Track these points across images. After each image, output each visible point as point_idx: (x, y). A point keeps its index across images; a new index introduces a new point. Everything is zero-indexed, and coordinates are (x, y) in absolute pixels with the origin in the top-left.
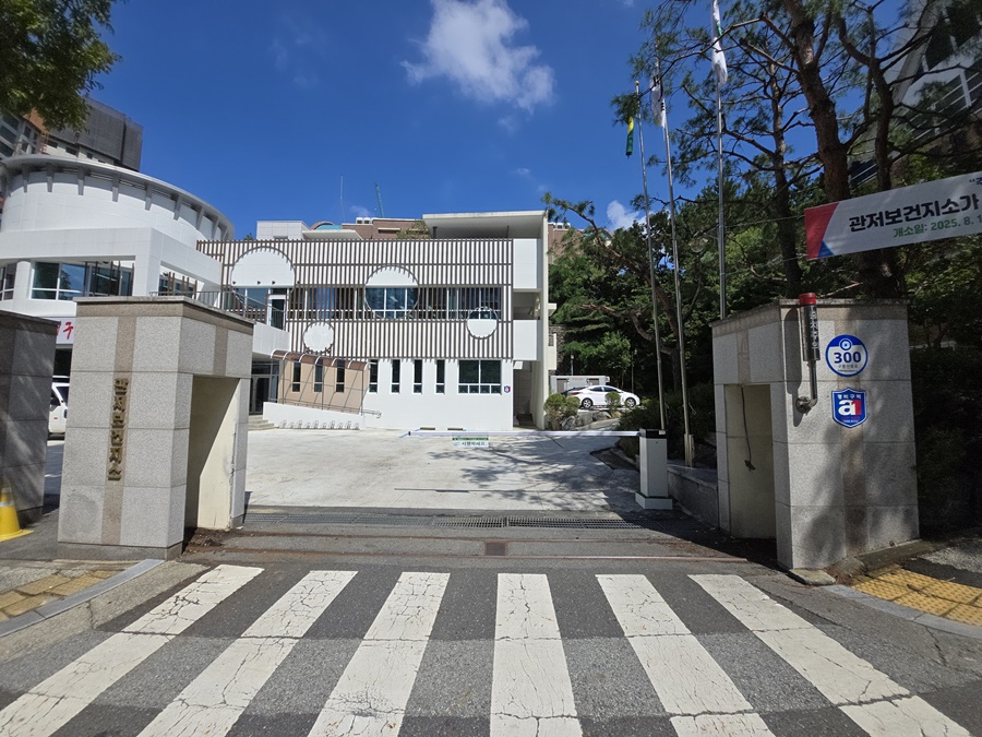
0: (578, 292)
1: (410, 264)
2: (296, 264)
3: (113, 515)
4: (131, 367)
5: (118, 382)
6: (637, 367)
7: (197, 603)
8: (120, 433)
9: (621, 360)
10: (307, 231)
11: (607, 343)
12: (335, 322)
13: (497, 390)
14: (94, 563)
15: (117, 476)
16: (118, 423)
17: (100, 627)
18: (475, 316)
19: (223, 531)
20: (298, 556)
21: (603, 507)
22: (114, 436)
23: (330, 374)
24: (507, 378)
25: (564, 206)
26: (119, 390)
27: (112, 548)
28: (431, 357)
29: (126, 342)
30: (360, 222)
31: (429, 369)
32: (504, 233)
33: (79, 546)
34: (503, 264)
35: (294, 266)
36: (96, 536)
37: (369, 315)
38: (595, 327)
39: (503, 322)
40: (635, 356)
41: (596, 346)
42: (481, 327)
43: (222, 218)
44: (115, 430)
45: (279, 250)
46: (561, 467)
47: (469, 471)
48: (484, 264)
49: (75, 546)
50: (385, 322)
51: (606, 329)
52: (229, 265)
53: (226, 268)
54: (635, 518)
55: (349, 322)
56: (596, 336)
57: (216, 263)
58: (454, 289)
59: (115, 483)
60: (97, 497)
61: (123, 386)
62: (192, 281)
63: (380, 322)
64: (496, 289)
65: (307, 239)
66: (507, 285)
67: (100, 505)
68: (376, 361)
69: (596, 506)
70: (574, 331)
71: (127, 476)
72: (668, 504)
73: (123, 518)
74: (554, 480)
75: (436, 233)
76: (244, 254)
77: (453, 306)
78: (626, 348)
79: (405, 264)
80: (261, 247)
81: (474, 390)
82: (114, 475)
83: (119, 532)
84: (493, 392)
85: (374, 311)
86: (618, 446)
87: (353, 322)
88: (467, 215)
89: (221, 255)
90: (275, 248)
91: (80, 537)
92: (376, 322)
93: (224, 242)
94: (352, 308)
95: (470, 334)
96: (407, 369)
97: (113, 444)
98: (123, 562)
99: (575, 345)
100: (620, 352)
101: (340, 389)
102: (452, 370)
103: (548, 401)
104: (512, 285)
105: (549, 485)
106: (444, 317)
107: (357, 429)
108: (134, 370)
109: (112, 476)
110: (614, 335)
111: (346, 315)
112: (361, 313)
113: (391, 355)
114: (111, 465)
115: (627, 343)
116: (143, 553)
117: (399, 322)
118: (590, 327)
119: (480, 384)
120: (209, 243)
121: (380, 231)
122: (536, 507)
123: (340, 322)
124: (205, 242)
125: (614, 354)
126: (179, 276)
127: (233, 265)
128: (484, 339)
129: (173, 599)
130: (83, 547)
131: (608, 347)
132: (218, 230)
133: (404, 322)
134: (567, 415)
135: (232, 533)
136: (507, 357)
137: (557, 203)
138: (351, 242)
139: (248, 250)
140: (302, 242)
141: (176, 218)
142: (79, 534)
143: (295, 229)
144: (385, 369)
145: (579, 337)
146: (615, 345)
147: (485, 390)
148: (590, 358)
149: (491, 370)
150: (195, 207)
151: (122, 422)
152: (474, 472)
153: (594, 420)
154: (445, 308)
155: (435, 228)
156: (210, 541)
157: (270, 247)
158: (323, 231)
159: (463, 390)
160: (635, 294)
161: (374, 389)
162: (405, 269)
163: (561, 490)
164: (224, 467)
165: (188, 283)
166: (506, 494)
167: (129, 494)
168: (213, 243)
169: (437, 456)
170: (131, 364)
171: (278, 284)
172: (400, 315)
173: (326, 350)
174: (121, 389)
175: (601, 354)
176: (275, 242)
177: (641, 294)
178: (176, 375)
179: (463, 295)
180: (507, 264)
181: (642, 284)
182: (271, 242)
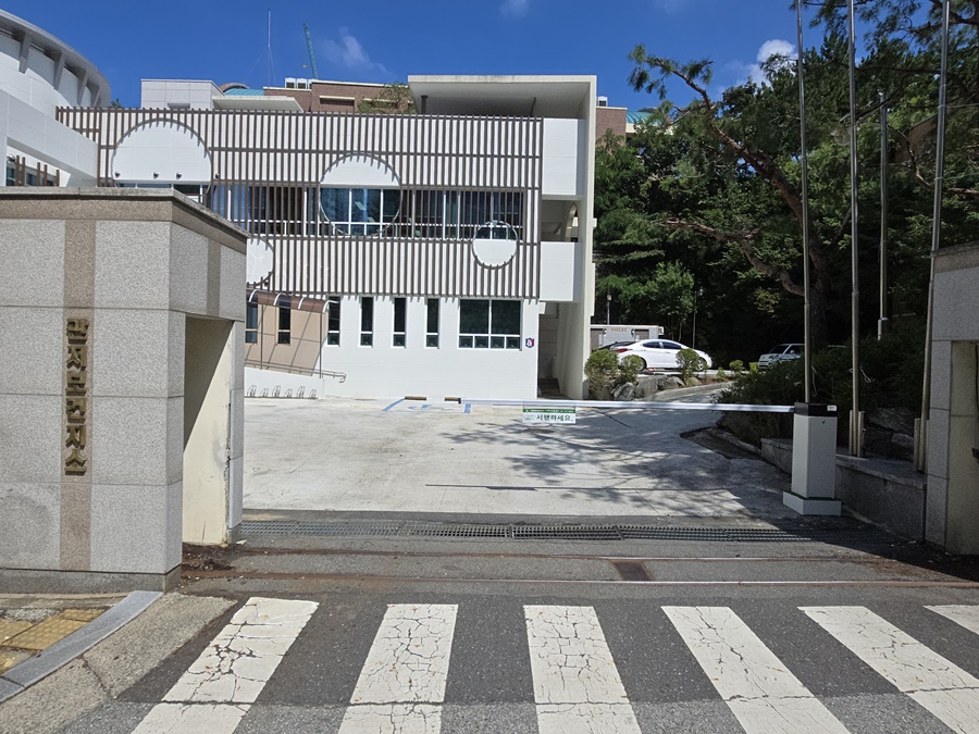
0: (619, 203)
1: (387, 153)
2: (213, 149)
3: (78, 527)
4: (91, 300)
5: (72, 323)
6: (701, 314)
7: (251, 655)
8: (81, 404)
9: (679, 304)
10: (219, 97)
11: (660, 278)
12: (275, 239)
13: (514, 343)
14: (56, 599)
15: (79, 468)
16: (76, 387)
17: (122, 696)
18: (484, 234)
19: (218, 548)
20: (355, 584)
21: (740, 511)
22: (72, 408)
23: (270, 316)
24: (530, 326)
25: (666, 69)
26: (73, 337)
27: (76, 575)
28: (419, 294)
29: (80, 261)
30: (291, 85)
31: (417, 311)
32: (530, 109)
33: (23, 573)
34: (527, 157)
35: (210, 151)
36: (51, 557)
37: (326, 230)
38: (644, 255)
39: (525, 244)
40: (699, 298)
41: (644, 283)
42: (493, 251)
43: (93, 72)
44: (73, 398)
45: (185, 125)
46: (649, 457)
47: (516, 460)
48: (499, 156)
49: (17, 574)
50: (350, 240)
51: (658, 259)
52: (108, 147)
53: (103, 152)
54: (794, 527)
55: (295, 239)
56: (644, 269)
57: (88, 144)
58: (454, 193)
59: (76, 478)
60: (51, 501)
61: (82, 329)
62: (52, 171)
63: (344, 240)
64: (517, 195)
65: (219, 108)
66: (533, 188)
67: (55, 512)
68: (338, 299)
69: (731, 511)
70: (613, 260)
71: (95, 467)
72: (835, 508)
73: (93, 530)
74: (647, 475)
75: (427, 106)
76: (130, 130)
77: (451, 219)
78: (687, 287)
79: (380, 153)
80: (158, 119)
81: (482, 343)
82: (75, 467)
83: (89, 552)
84: (509, 346)
85: (333, 223)
86: (721, 426)
87: (302, 239)
88: (475, 79)
89: (95, 131)
90: (179, 123)
91: (24, 559)
92: (337, 240)
93: (98, 109)
94: (300, 218)
95: (477, 261)
96: (384, 311)
97: (70, 420)
98: (97, 596)
99: (613, 281)
100: (679, 292)
101: (284, 339)
102: (450, 313)
103: (590, 361)
104: (540, 188)
105: (645, 482)
106: (439, 235)
107: (313, 398)
108: (96, 305)
109: (71, 468)
110: (671, 267)
111: (292, 229)
112: (314, 226)
113: (360, 290)
114: (69, 452)
115: (689, 278)
116: (128, 581)
117: (372, 241)
118: (635, 255)
119: (490, 335)
120: (75, 111)
121: (323, 101)
122: (645, 511)
123: (282, 239)
124: (68, 110)
125: (670, 296)
126: (31, 163)
127: (115, 147)
128: (498, 268)
129: (211, 650)
130: (31, 574)
131: (662, 284)
132: (86, 91)
133: (378, 241)
134: (622, 381)
135: (232, 549)
136: (531, 297)
137: (654, 62)
138: (290, 115)
139: (137, 125)
140: (214, 113)
141: (22, 70)
142: (23, 555)
143: (200, 93)
144: (351, 310)
145: (619, 269)
146: (673, 282)
147: (497, 343)
148: (635, 300)
149: (508, 315)
150: (51, 53)
151: (82, 385)
152: (526, 463)
153: (660, 388)
154: (440, 221)
155: (424, 97)
156: (211, 562)
157: (172, 121)
158: (237, 98)
159: (465, 342)
160: (704, 207)
161: (334, 339)
162: (380, 160)
163: (667, 488)
164: (215, 455)
165: (45, 173)
166: (594, 493)
167: (100, 496)
168: (82, 111)
169: (458, 439)
170: (92, 295)
171: (186, 179)
172: (373, 230)
173: (263, 281)
174: (78, 335)
175: (652, 294)
176: (172, 112)
177: (711, 207)
178: (166, 315)
179: (468, 202)
180: (534, 157)
181: (713, 193)
182: (165, 112)
